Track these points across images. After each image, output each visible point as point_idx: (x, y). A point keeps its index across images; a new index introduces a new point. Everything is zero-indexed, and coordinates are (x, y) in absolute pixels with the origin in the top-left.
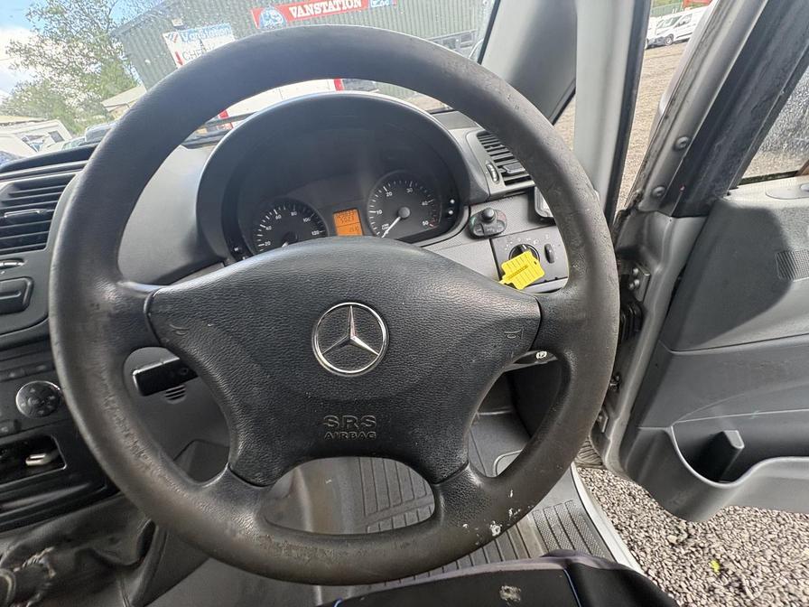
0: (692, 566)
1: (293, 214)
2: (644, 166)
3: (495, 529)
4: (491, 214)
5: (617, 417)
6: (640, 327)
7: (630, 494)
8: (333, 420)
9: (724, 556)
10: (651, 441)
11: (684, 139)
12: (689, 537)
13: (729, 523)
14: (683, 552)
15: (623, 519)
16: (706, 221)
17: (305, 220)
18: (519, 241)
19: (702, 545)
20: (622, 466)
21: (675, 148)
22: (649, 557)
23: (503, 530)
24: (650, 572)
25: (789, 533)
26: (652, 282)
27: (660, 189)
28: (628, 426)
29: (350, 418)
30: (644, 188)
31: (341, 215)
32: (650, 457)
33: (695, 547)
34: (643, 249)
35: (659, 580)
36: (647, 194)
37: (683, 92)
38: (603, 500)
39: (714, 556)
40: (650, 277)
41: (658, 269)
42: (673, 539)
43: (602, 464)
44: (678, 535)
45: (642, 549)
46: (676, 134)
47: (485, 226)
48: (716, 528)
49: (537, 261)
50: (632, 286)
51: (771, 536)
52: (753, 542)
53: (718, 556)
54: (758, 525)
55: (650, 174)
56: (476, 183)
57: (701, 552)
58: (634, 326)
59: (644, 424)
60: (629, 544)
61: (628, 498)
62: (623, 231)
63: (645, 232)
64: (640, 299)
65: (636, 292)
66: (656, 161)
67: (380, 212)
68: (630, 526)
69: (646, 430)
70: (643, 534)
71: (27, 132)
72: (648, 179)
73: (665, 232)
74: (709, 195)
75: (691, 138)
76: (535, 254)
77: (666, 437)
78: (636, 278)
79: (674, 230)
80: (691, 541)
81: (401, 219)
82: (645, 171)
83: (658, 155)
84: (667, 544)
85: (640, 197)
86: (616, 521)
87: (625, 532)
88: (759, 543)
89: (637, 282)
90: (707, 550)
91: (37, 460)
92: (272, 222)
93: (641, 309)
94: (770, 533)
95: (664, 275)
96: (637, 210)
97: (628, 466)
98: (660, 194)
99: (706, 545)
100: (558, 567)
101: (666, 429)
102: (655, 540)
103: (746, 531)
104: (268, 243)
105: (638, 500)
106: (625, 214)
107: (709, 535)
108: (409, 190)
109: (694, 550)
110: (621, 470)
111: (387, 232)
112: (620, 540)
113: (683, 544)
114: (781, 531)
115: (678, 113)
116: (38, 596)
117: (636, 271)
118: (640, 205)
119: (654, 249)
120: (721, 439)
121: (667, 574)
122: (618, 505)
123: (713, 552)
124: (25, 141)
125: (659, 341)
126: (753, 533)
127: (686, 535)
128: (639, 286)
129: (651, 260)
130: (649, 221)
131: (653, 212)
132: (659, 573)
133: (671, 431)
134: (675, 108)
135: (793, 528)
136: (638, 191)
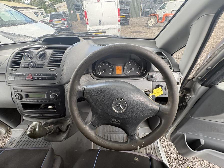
0: (182, 166)
1: (107, 65)
2: (197, 71)
3: (139, 148)
4: (154, 76)
5: (172, 127)
6: (185, 108)
7: (171, 145)
8: (112, 120)
9: (192, 167)
10: (180, 135)
11: (210, 68)
12: (184, 160)
13: (196, 160)
14: (181, 163)
15: (167, 150)
16: (210, 89)
17: (110, 67)
18: (159, 84)
19: (186, 162)
20: (171, 138)
21: (207, 69)
22: (171, 161)
23: (140, 148)
24: (171, 164)
25: (212, 167)
26: (191, 98)
27: (200, 77)
28: (175, 130)
29: (116, 120)
30: (196, 76)
31: (118, 67)
32: (178, 138)
33: (184, 162)
34: (192, 89)
35: (172, 167)
36: (196, 78)
37: (213, 57)
38: (163, 144)
39: (189, 166)
40: (191, 97)
41: (193, 96)
42: (179, 159)
43: (165, 136)
44: (181, 158)
45: (170, 159)
46: (209, 66)
47: (152, 79)
48: (192, 160)
49: (162, 90)
50: (186, 98)
51: (206, 166)
52: (201, 166)
53: (190, 166)
54: (204, 162)
55: (199, 73)
56: (152, 68)
57: (186, 164)
58: (183, 107)
59: (179, 131)
60: (167, 156)
61: (170, 146)
62: (187, 84)
63: (193, 86)
64: (187, 102)
65: (186, 100)
66: (201, 71)
67: (127, 68)
68: (169, 152)
69: (179, 132)
70: (171, 155)
71: (36, 11)
72: (198, 74)
73: (198, 88)
74: (212, 83)
75: (212, 68)
76: (162, 88)
77: (184, 136)
78: (188, 96)
79: (201, 89)
80: (184, 161)
81: (132, 71)
82: (197, 72)
83: (202, 69)
84: (177, 159)
85: (194, 78)
86: (165, 150)
87: (167, 153)
88: (202, 166)
89: (187, 97)
90: (187, 164)
91: (50, 107)
92: (102, 65)
93: (186, 104)
94: (206, 165)
95: (195, 98)
96: (193, 80)
97: (172, 139)
98: (199, 79)
99: (188, 163)
100: (148, 157)
101: (184, 134)
102: (174, 158)
103: (200, 163)
104: (100, 70)
105: (173, 147)
106: (189, 80)
107: (189, 161)
108: (135, 64)
109: (184, 163)
110: (170, 139)
111: (128, 73)
112: (165, 155)
113: (181, 161)
114: (210, 166)
115: (210, 61)
116: (51, 133)
117: (188, 94)
118: (194, 80)
119: (194, 91)
120: (199, 141)
121: (175, 166)
122: (167, 147)
123: (189, 165)
124: (35, 14)
125: (189, 113)
126: (202, 164)
127: (183, 159)
128: (187, 99)
129: (193, 93)
130: (195, 84)
131: (197, 82)
132: (173, 165)
133: (185, 135)
134: (210, 60)
135: (214, 166)
136: (194, 76)
